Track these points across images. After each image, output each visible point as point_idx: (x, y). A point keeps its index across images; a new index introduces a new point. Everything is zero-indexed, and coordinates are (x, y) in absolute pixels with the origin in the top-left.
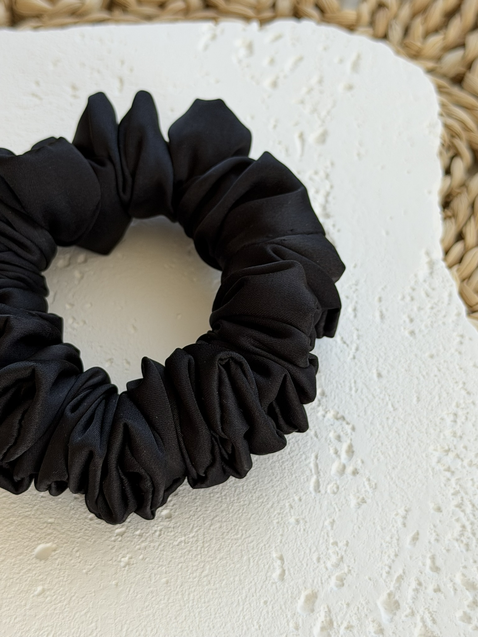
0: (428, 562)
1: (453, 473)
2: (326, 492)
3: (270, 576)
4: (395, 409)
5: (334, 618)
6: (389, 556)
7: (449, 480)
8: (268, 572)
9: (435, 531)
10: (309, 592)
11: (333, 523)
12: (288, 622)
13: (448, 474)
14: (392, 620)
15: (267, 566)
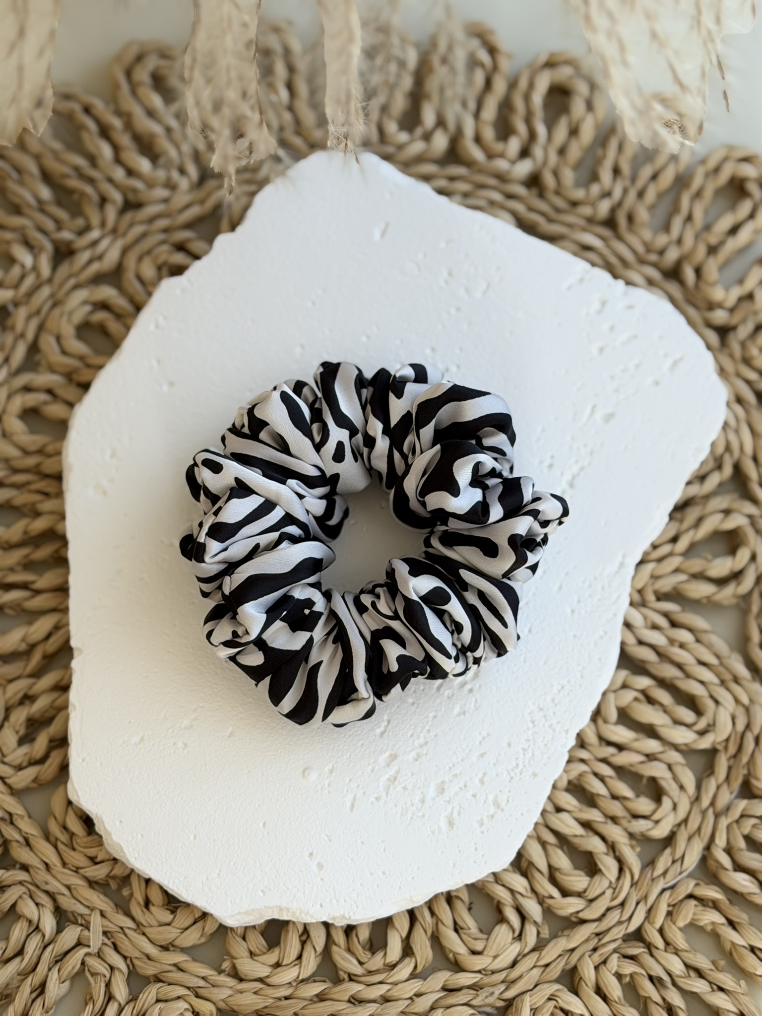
0: (481, 775)
1: (534, 726)
2: (443, 693)
3: (375, 730)
4: (525, 661)
5: (398, 778)
6: (457, 758)
7: (528, 729)
8: (374, 726)
9: (497, 758)
10: (393, 752)
11: (435, 717)
12: (369, 764)
13: (531, 725)
14: (434, 799)
15: (376, 722)
